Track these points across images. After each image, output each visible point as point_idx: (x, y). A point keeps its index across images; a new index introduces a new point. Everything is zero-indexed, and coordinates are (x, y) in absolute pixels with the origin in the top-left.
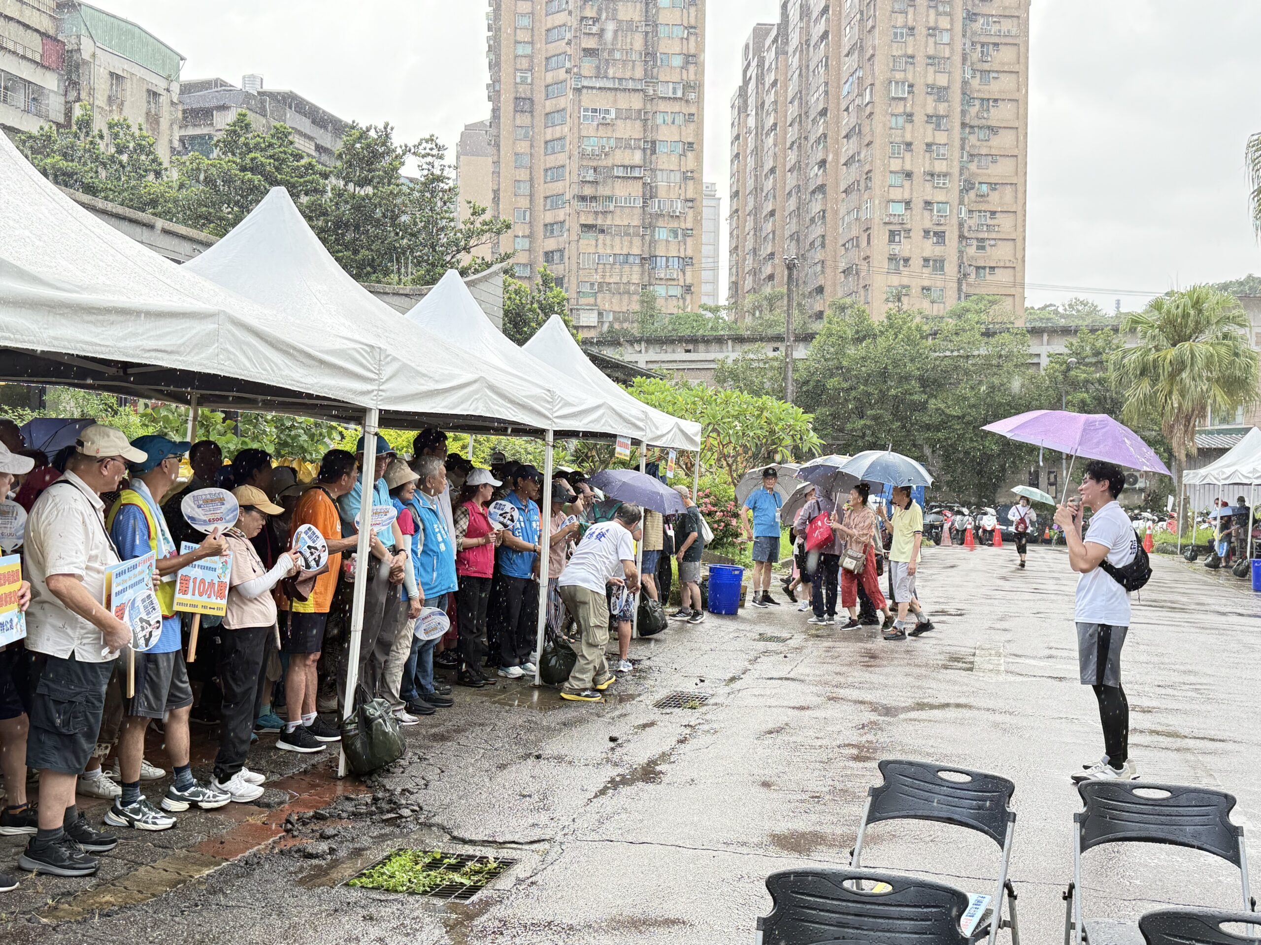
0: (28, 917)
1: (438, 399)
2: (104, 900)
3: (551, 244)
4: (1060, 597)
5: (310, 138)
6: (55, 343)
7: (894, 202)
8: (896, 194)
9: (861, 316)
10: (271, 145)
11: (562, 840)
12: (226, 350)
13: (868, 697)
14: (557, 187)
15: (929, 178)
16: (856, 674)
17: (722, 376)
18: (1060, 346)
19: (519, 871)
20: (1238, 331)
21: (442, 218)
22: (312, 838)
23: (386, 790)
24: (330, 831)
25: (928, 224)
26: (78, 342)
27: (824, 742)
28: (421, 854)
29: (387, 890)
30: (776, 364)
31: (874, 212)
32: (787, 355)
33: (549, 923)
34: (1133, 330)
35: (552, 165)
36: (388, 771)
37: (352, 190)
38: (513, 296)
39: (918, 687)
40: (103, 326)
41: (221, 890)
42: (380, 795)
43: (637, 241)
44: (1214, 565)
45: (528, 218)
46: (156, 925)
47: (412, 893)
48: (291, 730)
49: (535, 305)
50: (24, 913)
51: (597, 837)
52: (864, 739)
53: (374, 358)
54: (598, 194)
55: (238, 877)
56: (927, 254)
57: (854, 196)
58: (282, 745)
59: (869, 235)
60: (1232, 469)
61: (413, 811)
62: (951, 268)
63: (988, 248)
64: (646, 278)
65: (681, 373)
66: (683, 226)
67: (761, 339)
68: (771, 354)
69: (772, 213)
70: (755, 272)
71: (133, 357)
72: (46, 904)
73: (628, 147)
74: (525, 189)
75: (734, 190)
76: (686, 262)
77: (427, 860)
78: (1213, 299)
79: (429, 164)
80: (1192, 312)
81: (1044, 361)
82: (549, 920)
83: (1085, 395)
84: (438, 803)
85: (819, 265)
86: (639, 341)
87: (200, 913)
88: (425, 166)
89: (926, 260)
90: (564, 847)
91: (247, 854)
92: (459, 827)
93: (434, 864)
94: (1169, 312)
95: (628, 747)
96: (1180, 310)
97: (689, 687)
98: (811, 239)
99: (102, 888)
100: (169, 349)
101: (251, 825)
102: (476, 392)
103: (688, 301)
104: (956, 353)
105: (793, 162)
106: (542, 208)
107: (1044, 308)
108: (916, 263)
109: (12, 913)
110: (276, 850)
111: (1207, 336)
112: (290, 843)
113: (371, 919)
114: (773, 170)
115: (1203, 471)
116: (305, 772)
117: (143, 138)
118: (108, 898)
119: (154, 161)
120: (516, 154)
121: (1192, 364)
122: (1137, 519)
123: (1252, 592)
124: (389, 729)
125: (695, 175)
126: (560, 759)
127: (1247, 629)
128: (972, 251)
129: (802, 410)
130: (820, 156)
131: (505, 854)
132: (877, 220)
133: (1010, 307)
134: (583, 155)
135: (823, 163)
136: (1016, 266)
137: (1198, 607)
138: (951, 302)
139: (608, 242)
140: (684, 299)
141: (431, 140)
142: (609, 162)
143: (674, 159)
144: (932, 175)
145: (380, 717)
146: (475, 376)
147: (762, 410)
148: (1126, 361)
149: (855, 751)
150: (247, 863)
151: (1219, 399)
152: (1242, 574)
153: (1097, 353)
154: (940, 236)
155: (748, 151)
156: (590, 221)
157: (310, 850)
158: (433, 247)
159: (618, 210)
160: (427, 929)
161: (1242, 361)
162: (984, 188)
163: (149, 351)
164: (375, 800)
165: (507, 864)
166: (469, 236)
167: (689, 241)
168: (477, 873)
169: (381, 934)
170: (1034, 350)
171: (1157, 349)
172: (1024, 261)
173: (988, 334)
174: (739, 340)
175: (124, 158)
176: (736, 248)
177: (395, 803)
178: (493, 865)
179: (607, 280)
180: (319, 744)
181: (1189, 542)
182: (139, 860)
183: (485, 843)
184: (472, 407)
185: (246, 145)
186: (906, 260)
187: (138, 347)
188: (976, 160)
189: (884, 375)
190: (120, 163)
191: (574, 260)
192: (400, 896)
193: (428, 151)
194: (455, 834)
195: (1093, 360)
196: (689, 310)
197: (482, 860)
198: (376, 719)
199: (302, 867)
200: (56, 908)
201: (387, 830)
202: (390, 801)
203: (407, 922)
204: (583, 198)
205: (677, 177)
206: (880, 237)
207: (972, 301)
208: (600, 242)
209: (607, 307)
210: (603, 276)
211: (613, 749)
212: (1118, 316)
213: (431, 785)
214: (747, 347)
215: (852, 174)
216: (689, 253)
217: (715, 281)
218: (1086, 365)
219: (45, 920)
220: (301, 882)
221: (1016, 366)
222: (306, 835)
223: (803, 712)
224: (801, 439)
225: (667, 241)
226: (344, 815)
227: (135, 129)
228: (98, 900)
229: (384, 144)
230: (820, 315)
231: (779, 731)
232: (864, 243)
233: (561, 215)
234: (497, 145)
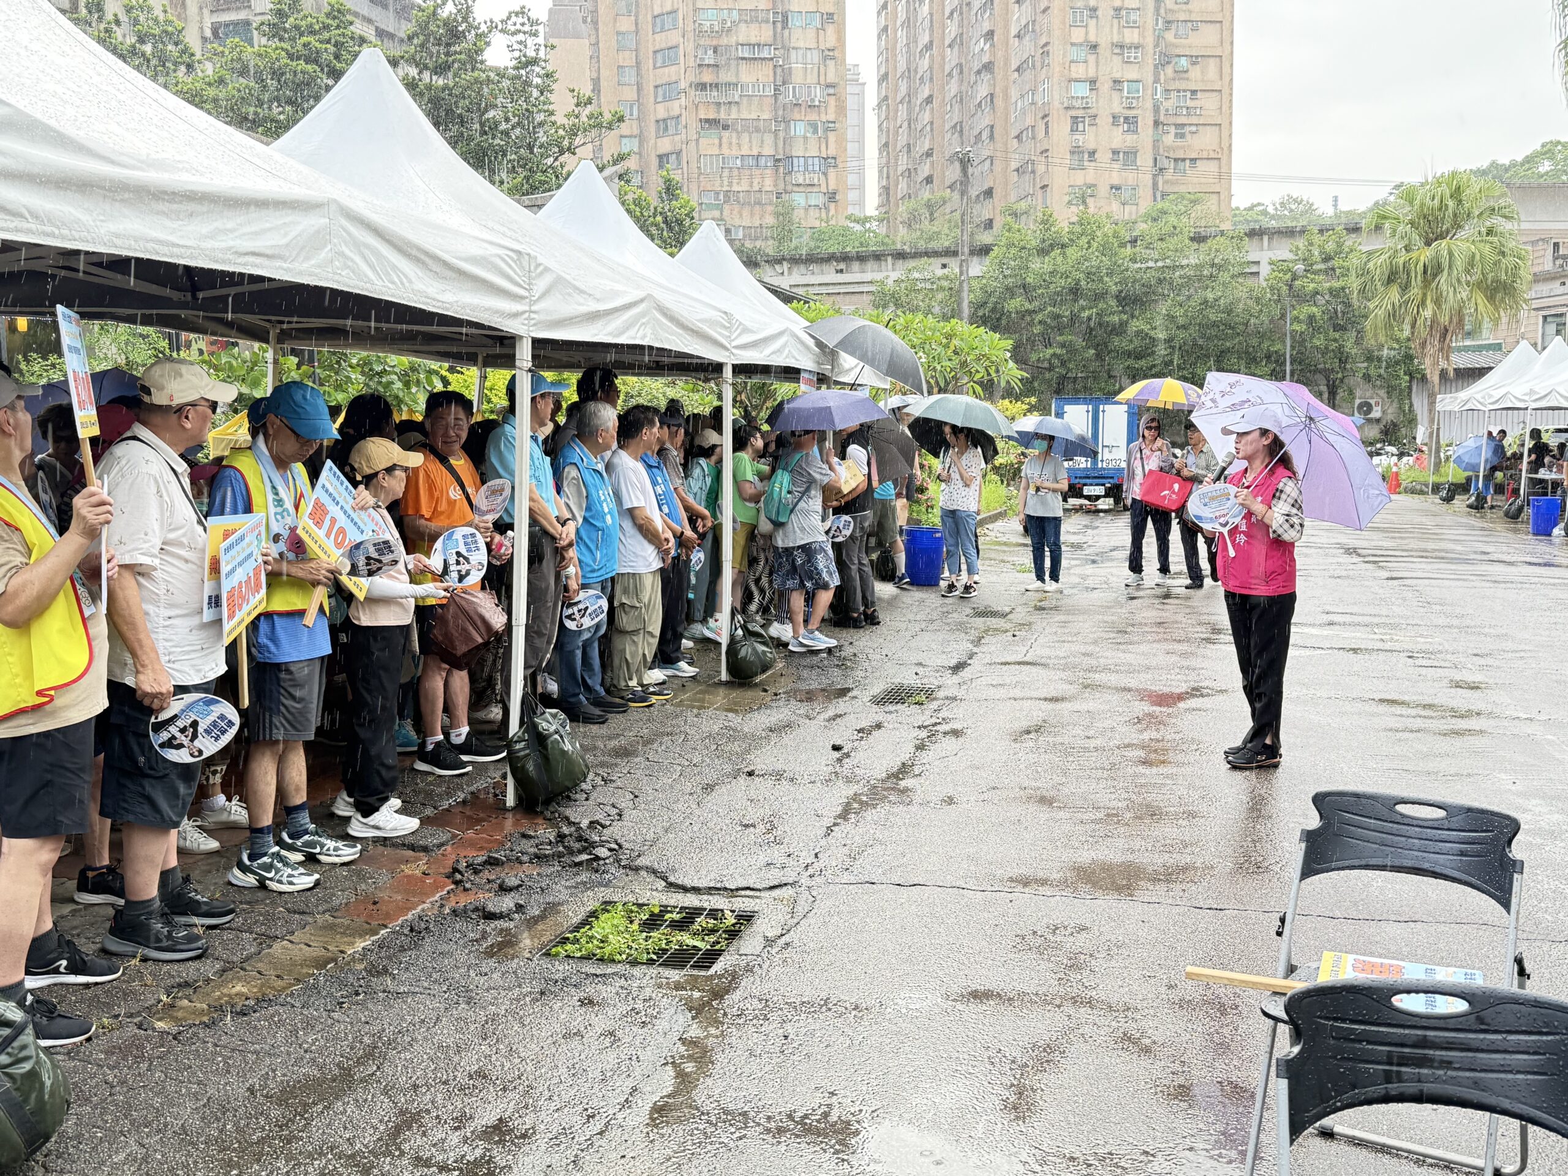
0: (137, 1020)
1: (599, 324)
2: (234, 991)
3: (665, 145)
4: (1313, 550)
5: (370, 21)
6: (118, 242)
7: (1076, 81)
8: (1079, 71)
9: (1046, 222)
10: (326, 27)
11: (809, 883)
12: (342, 254)
13: (1133, 684)
14: (669, 73)
15: (1117, 51)
16: (1108, 654)
17: (885, 300)
18: (1283, 251)
19: (763, 926)
20: (1506, 226)
21: (539, 111)
22: (489, 891)
23: (570, 823)
24: (512, 881)
25: (1117, 108)
26: (147, 241)
27: (1098, 742)
28: (634, 908)
29: (601, 960)
30: (945, 284)
31: (1053, 95)
32: (961, 273)
33: (826, 1001)
34: (1378, 228)
35: (663, 46)
36: (568, 797)
37: (428, 80)
38: (632, 207)
39: (1188, 668)
40: (179, 219)
41: (385, 971)
42: (566, 830)
43: (769, 139)
44: (1479, 505)
45: (635, 113)
46: (309, 1025)
47: (634, 963)
48: (430, 747)
49: (659, 219)
50: (131, 1016)
51: (853, 879)
52: (1146, 736)
53: (522, 267)
54: (720, 81)
55: (403, 949)
56: (1116, 145)
57: (1028, 75)
58: (421, 766)
59: (1047, 124)
60: (1502, 391)
61: (611, 850)
62: (1145, 160)
63: (1188, 136)
64: (781, 186)
65: (832, 298)
66: (824, 119)
67: (927, 254)
68: (940, 272)
69: (929, 100)
70: (909, 173)
71: (224, 262)
72: (160, 1001)
73: (754, 20)
74: (630, 77)
75: (883, 70)
76: (829, 162)
77: (645, 917)
78: (1476, 185)
79: (520, 43)
80: (1451, 204)
81: (1265, 270)
82: (824, 995)
83: (1315, 309)
84: (640, 839)
85: (988, 162)
86: (779, 261)
87: (363, 1004)
88: (516, 46)
89: (1115, 152)
90: (814, 893)
91: (409, 916)
92: (674, 870)
93: (652, 923)
94: (1422, 205)
95: (857, 758)
96: (1436, 202)
97: (907, 678)
98: (976, 132)
99: (230, 974)
100: (269, 252)
101: (408, 876)
102: (643, 314)
103: (832, 212)
104: (1160, 264)
105: (953, 36)
106: (652, 99)
107: (1251, 208)
108: (1103, 156)
109: (116, 1016)
110: (447, 911)
111: (1468, 231)
112: (464, 900)
113: (591, 1002)
114: (929, 46)
115: (1463, 395)
116: (464, 802)
117: (168, 22)
118: (239, 988)
119: (184, 52)
120: (618, 33)
121: (1450, 267)
122: (1379, 454)
123: (1530, 537)
124: (567, 747)
125: (836, 53)
126: (779, 775)
127: (1547, 581)
128: (1169, 139)
129: (998, 335)
130: (986, 26)
131: (742, 904)
132: (1056, 104)
133: (1214, 208)
134: (700, 33)
135: (990, 34)
136: (1221, 156)
137: (1479, 557)
138: (1145, 204)
139: (734, 141)
140: (827, 209)
141: (522, 12)
142: (733, 40)
143: (811, 34)
144: (1122, 47)
145: (556, 732)
146: (641, 294)
147: (949, 337)
148: (1371, 265)
149: (1142, 754)
150: (412, 930)
151: (1481, 308)
152: (1513, 516)
153: (1327, 259)
154: (1131, 122)
155: (899, 23)
156: (711, 116)
157: (491, 908)
158: (530, 148)
159: (745, 99)
160: (666, 1015)
161: (1508, 261)
162: (1184, 62)
163: (247, 254)
164: (561, 837)
165: (746, 918)
166: (573, 132)
167: (832, 137)
168: (713, 931)
169: (609, 1025)
170: (1251, 257)
171: (1407, 248)
172: (1230, 151)
173: (1199, 239)
174: (901, 256)
175: (148, 48)
176: (886, 145)
177: (586, 840)
178: (731, 920)
179: (735, 188)
180: (463, 765)
181: (1442, 480)
182: (272, 932)
183: (710, 890)
184: (639, 335)
185: (297, 27)
186: (1092, 153)
187: (231, 248)
188: (1174, 26)
189: (1075, 292)
190: (143, 54)
191: (694, 165)
192: (619, 968)
193: (518, 27)
194: (672, 879)
195: (1322, 266)
196: (832, 222)
197: (714, 913)
198: (551, 735)
199: (484, 932)
200: (172, 1006)
201: (584, 876)
202: (580, 839)
203: (639, 1005)
204: (702, 87)
205: (815, 57)
206: (1061, 128)
207: (1171, 201)
208: (724, 140)
209: (737, 222)
210: (730, 184)
211: (839, 760)
212: (1337, 216)
213: (626, 816)
214: (911, 263)
215: (1028, 46)
216: (832, 152)
217: (861, 187)
218: (1315, 273)
219: (160, 1025)
220: (490, 953)
221: (1233, 277)
222: (479, 887)
223: (1059, 706)
224: (997, 371)
225: (805, 138)
226: (525, 858)
227: (158, 12)
228: (225, 991)
229: (465, 19)
230: (989, 224)
231: (1038, 729)
232: (1041, 134)
233: (675, 107)
234: (595, 23)
